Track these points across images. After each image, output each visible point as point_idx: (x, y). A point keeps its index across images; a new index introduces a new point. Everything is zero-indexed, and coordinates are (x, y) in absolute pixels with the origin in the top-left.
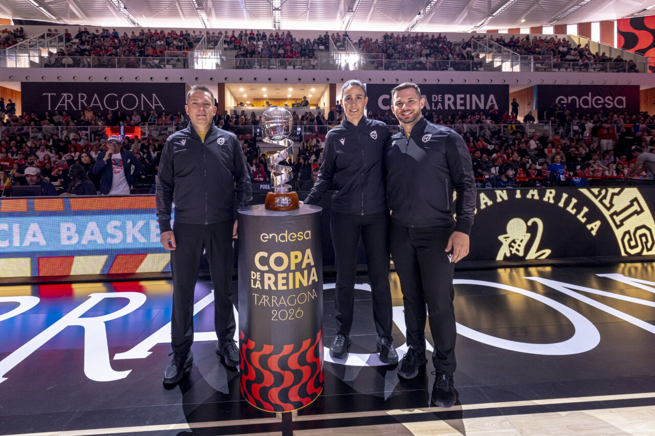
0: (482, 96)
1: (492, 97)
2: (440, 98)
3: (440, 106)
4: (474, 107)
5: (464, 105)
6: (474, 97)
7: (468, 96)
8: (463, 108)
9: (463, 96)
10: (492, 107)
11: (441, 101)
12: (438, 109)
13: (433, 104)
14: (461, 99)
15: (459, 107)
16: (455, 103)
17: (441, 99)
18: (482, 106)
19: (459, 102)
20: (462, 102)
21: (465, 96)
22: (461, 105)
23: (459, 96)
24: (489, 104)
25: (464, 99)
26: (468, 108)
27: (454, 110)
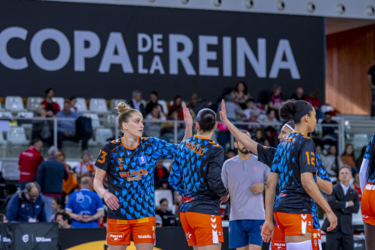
0: (262, 43)
1: (284, 46)
2: (157, 43)
3: (157, 65)
4: (241, 72)
5: (217, 63)
6: (242, 43)
7: (227, 41)
8: (214, 72)
9: (214, 40)
10: (284, 73)
11: (160, 51)
12: (152, 71)
13: (140, 58)
14: (210, 48)
15: (205, 71)
16: (194, 59)
17: (159, 47)
18: (261, 71)
19: (205, 55)
20: (213, 56)
21: (220, 41)
22: (211, 63)
23: (205, 41)
24: (278, 65)
25: (218, 48)
26: (227, 72)
27: (191, 76)
